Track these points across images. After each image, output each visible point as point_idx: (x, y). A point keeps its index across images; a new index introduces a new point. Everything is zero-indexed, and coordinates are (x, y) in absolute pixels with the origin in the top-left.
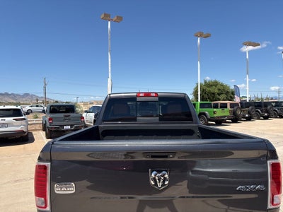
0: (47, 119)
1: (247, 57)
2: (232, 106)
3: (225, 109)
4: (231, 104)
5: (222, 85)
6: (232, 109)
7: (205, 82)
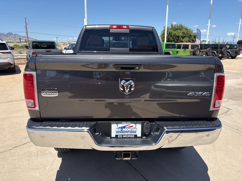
0: (31, 54)
1: (211, 3)
2: (193, 47)
3: (187, 50)
4: (192, 45)
5: (186, 29)
6: (193, 50)
7: (172, 26)
